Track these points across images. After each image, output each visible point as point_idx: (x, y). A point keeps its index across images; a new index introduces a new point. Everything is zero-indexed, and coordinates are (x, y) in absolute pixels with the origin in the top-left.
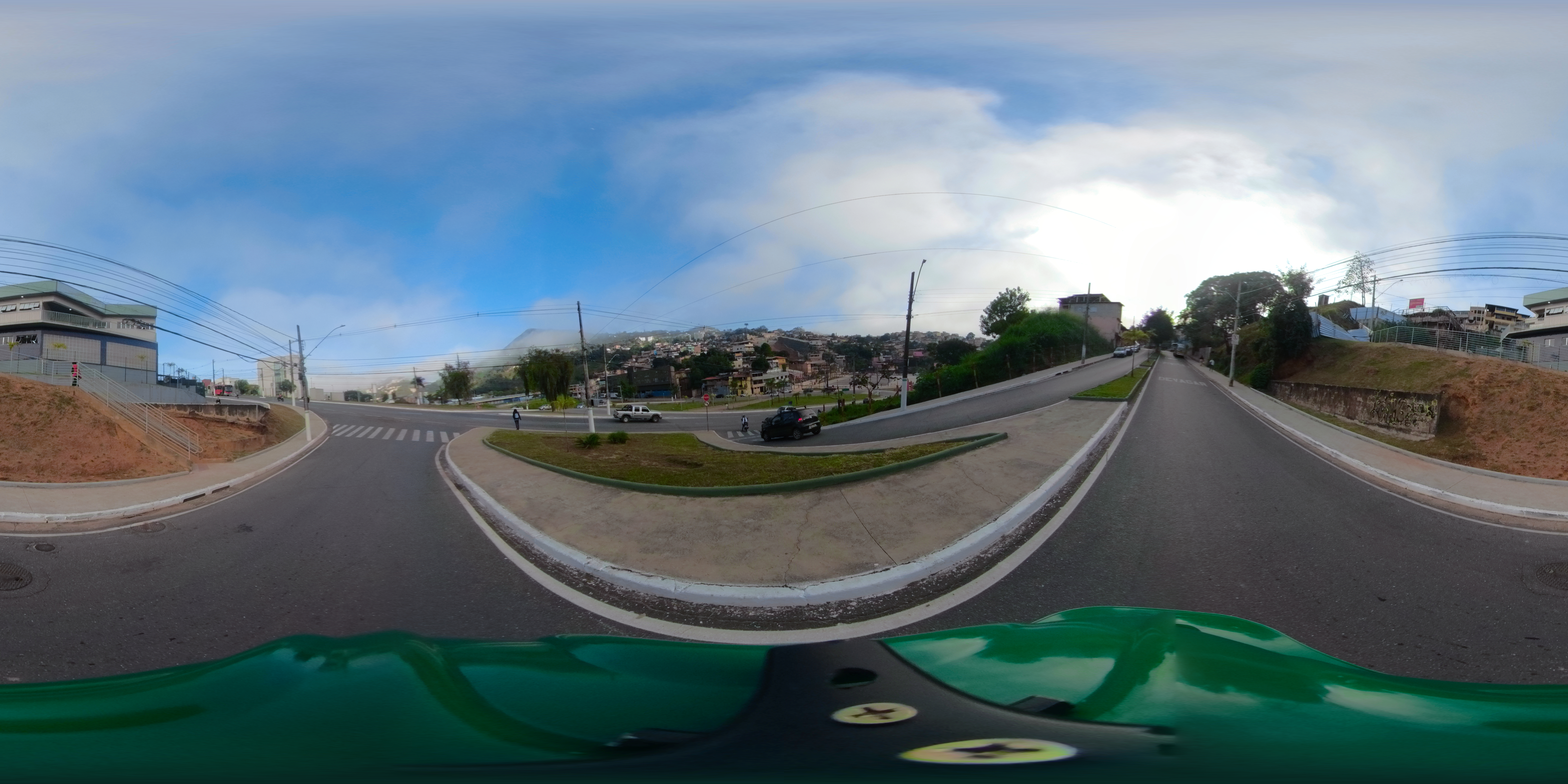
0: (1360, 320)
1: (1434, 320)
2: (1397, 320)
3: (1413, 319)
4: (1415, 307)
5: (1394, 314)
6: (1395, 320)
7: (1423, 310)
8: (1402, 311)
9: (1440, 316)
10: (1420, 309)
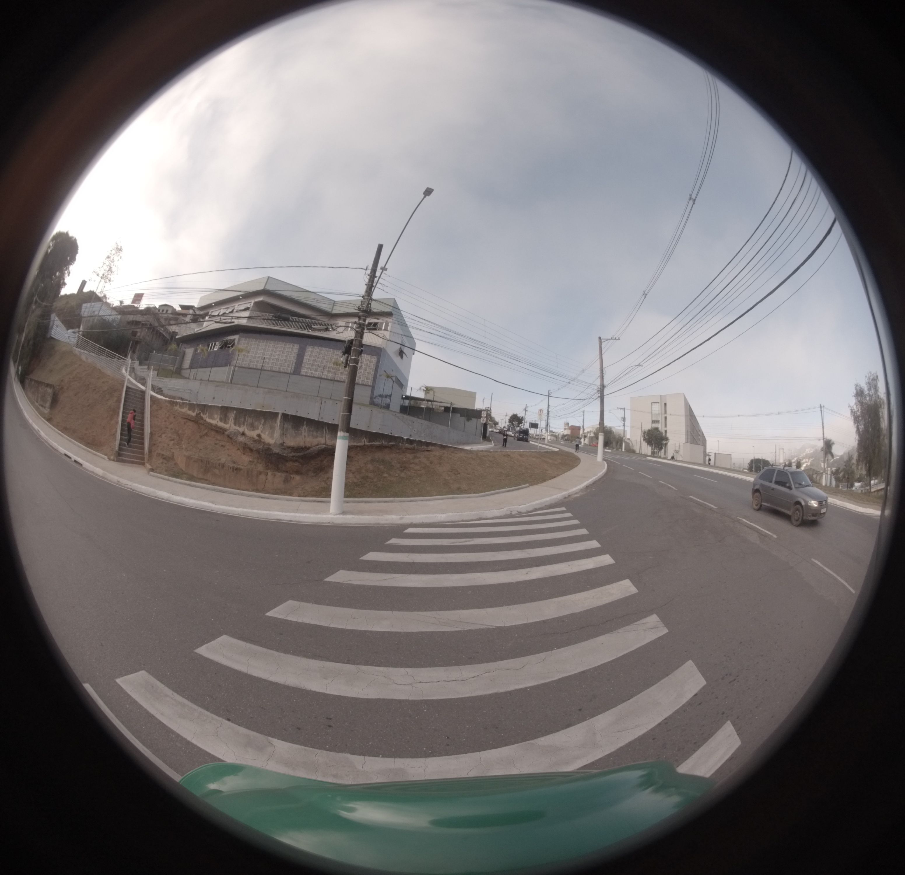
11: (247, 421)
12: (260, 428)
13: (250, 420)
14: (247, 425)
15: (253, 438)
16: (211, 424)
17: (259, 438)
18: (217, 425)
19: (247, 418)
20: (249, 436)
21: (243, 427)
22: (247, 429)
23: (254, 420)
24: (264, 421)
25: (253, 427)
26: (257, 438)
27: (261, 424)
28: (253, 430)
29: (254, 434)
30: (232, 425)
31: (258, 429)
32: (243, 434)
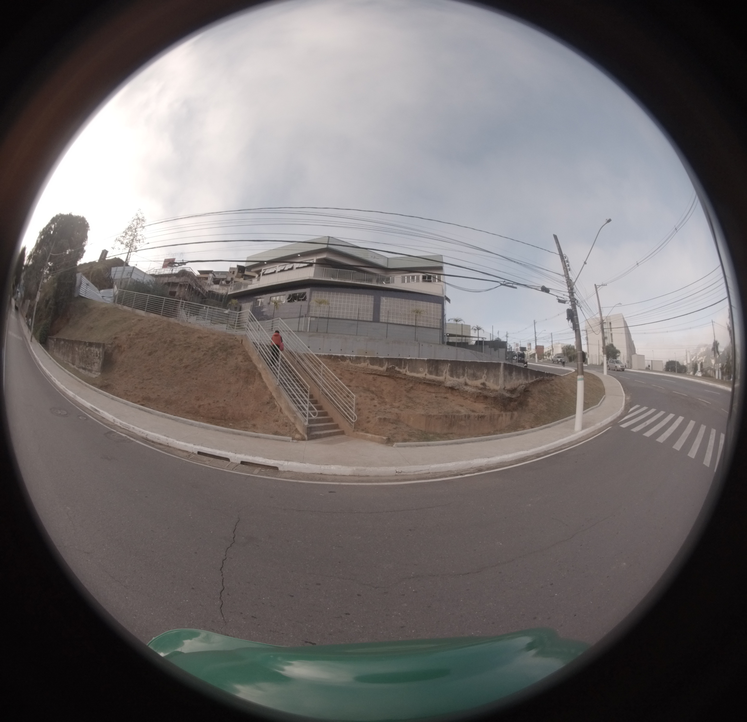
0: (117, 279)
1: (177, 280)
2: (146, 280)
3: (162, 279)
4: (166, 267)
5: (145, 274)
6: (144, 281)
7: (172, 270)
8: (155, 271)
9: (182, 276)
10: (169, 270)
11: (467, 372)
12: (483, 377)
13: (471, 371)
14: (467, 376)
15: (477, 387)
16: (418, 378)
17: (484, 386)
18: (425, 378)
19: (466, 370)
20: (473, 385)
21: (463, 377)
22: (469, 379)
23: (475, 371)
24: (487, 372)
25: (475, 377)
26: (482, 386)
27: (484, 374)
28: (476, 380)
29: (478, 383)
30: (448, 377)
31: (481, 378)
32: (466, 384)
